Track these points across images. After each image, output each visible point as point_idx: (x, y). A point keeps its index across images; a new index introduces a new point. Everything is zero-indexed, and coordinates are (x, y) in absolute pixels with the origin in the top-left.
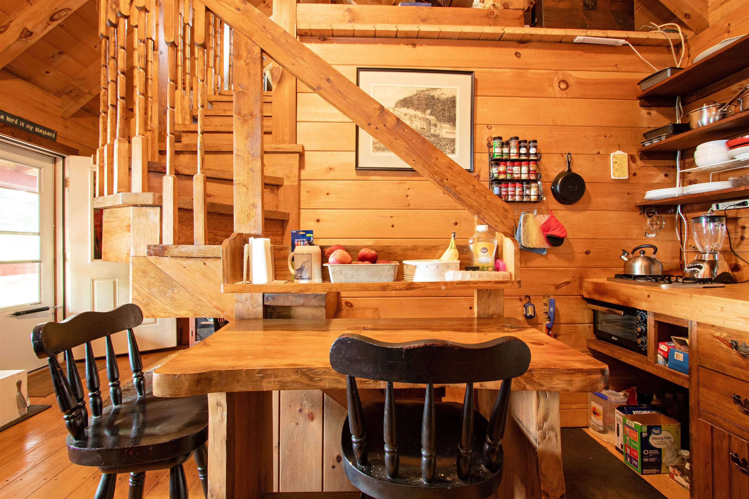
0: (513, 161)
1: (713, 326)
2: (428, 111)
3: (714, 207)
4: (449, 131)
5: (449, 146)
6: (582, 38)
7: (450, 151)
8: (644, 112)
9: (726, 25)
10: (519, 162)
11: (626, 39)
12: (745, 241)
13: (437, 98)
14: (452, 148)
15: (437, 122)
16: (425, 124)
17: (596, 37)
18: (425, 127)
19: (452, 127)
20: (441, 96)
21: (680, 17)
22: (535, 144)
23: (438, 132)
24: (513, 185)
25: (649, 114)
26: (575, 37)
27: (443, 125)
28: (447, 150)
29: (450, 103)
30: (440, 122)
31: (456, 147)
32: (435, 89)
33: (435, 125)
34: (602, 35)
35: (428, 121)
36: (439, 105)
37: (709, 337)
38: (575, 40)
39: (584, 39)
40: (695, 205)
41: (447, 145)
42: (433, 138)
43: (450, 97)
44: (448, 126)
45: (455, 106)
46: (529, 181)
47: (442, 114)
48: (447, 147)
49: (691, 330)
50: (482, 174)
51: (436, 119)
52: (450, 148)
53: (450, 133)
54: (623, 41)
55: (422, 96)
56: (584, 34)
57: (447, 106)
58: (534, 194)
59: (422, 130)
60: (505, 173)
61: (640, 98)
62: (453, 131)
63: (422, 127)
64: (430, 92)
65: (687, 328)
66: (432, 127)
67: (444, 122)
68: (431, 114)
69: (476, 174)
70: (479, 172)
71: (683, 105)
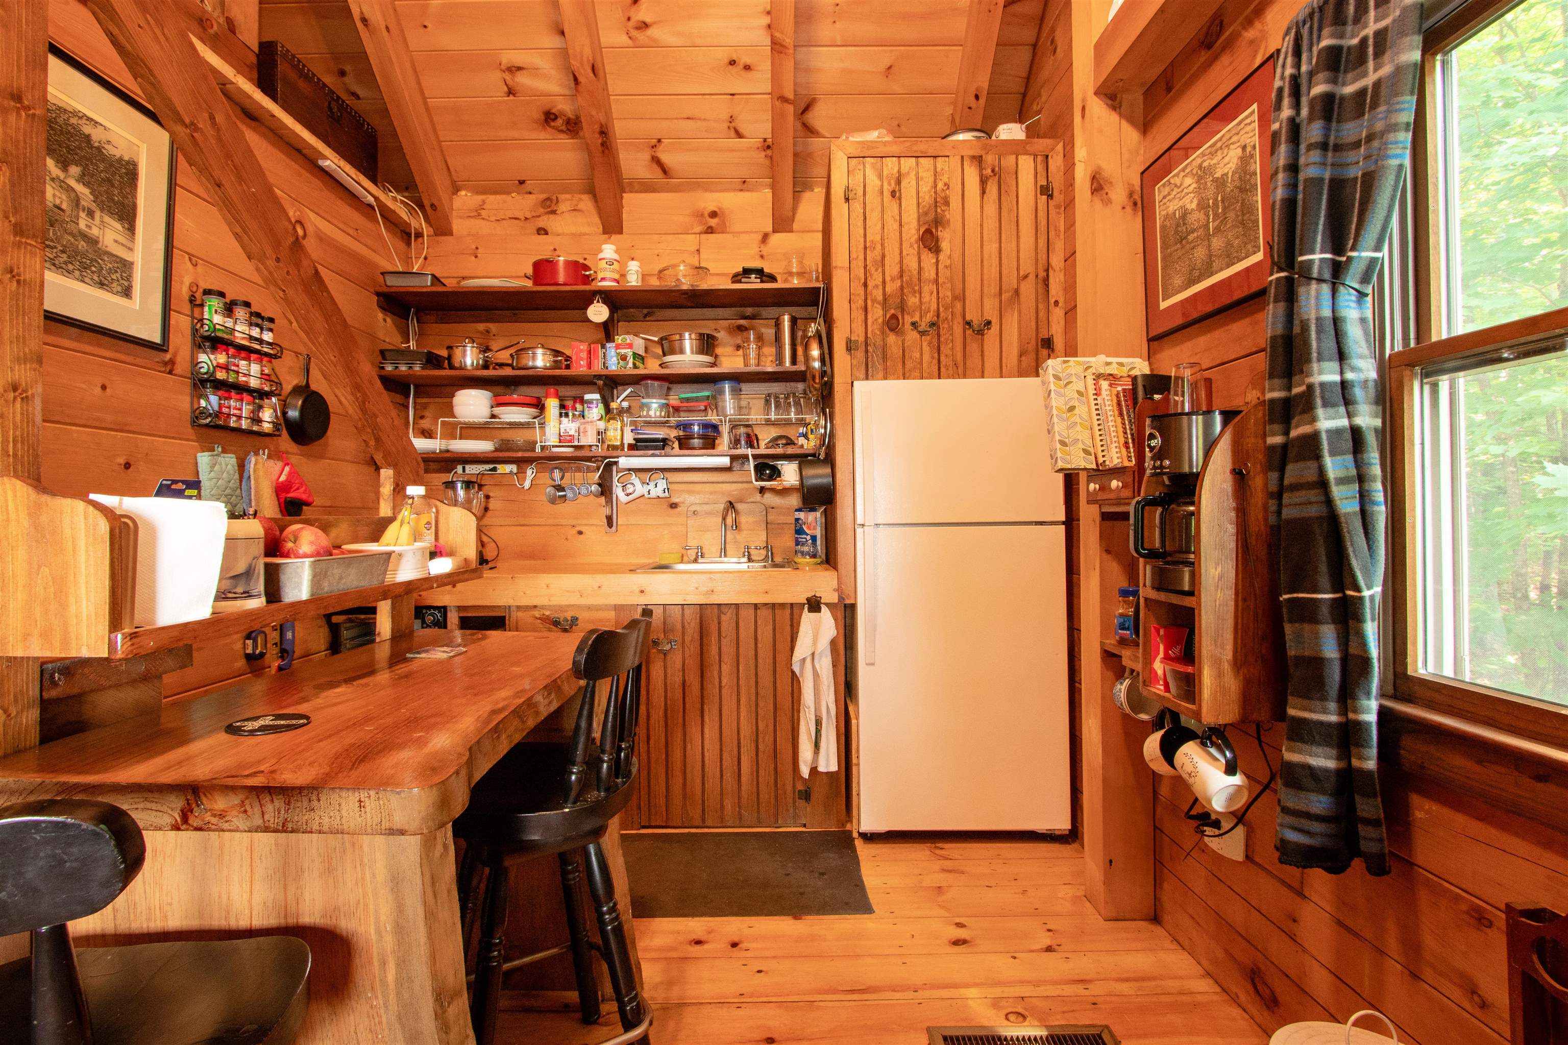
0: (241, 348)
1: (535, 607)
2: (75, 170)
3: (459, 469)
4: (121, 239)
5: (118, 275)
6: (334, 166)
7: (119, 289)
8: (380, 315)
9: (474, 247)
10: (245, 351)
11: (376, 198)
12: (489, 514)
13: (97, 144)
14: (126, 284)
15: (93, 206)
16: (64, 197)
17: (348, 175)
18: (64, 206)
19: (127, 232)
20: (106, 146)
21: (427, 203)
22: (272, 326)
23: (95, 232)
24: (238, 397)
25: (385, 320)
26: (325, 158)
27: (107, 219)
28: (115, 285)
29: (126, 174)
30: (102, 210)
31: (134, 284)
32: (92, 120)
33: (91, 214)
34: (354, 176)
35: (73, 195)
36: (102, 166)
37: (531, 620)
38: (321, 163)
39: (335, 170)
40: (431, 464)
41: (116, 272)
42: (82, 243)
43: (126, 158)
44: (118, 225)
45: (136, 186)
46: (262, 395)
47: (107, 192)
48: (114, 277)
49: (510, 617)
50: (179, 359)
51: (91, 197)
52: (122, 282)
53: (123, 245)
54: (371, 200)
55: (61, 121)
56: (336, 161)
57: (118, 178)
58: (269, 420)
59: (56, 210)
60: (225, 367)
61: (378, 294)
62: (129, 244)
63: (58, 202)
64: (80, 122)
65: (505, 617)
66: (83, 215)
67: (111, 214)
68: (80, 180)
69: (168, 357)
70: (175, 355)
71: (418, 322)
